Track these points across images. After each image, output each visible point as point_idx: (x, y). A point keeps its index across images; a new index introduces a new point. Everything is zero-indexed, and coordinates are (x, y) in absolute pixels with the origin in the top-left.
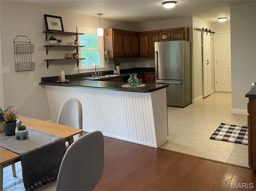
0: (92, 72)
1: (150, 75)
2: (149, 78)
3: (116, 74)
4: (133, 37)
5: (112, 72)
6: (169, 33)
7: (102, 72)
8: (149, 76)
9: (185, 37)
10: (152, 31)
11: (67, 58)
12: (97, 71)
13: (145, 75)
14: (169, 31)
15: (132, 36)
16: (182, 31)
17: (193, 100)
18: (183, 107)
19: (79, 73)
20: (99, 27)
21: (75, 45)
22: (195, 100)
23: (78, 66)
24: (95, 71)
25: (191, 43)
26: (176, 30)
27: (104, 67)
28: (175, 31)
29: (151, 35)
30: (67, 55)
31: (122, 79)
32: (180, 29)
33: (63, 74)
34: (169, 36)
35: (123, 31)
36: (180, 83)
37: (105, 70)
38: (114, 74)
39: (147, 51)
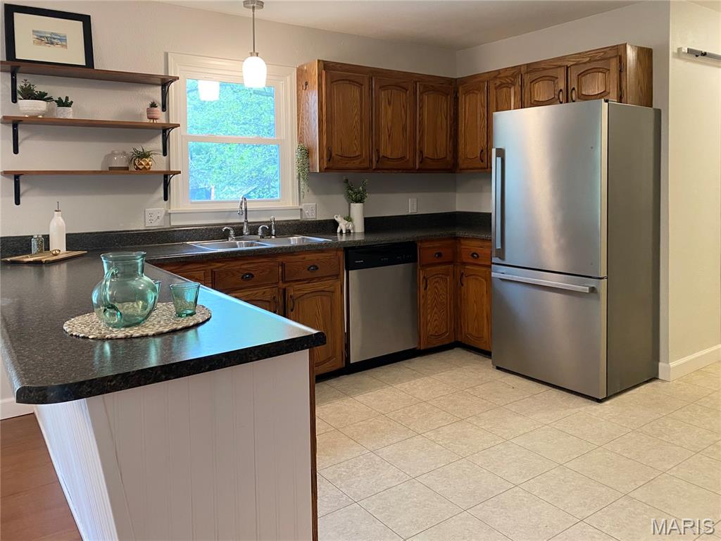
0: (227, 224)
1: (480, 243)
2: (472, 255)
3: (344, 232)
4: (426, 97)
5: (329, 227)
6: (561, 74)
7: (275, 225)
8: (473, 246)
9: (624, 88)
10: (499, 71)
11: (110, 168)
12: (249, 220)
13: (462, 242)
14: (560, 66)
15: (421, 93)
16: (614, 64)
17: (661, 365)
18: (599, 401)
19: (170, 224)
20: (252, 55)
21: (148, 121)
22: (672, 364)
23: (166, 198)
24: (243, 220)
25: (658, 113)
26: (588, 59)
27: (296, 205)
28: (585, 63)
29: (496, 88)
30: (109, 157)
31: (341, 254)
32: (605, 52)
33: (58, 231)
34: (562, 85)
35: (375, 73)
36: (587, 289)
37: (299, 218)
38: (338, 231)
39: (482, 151)
